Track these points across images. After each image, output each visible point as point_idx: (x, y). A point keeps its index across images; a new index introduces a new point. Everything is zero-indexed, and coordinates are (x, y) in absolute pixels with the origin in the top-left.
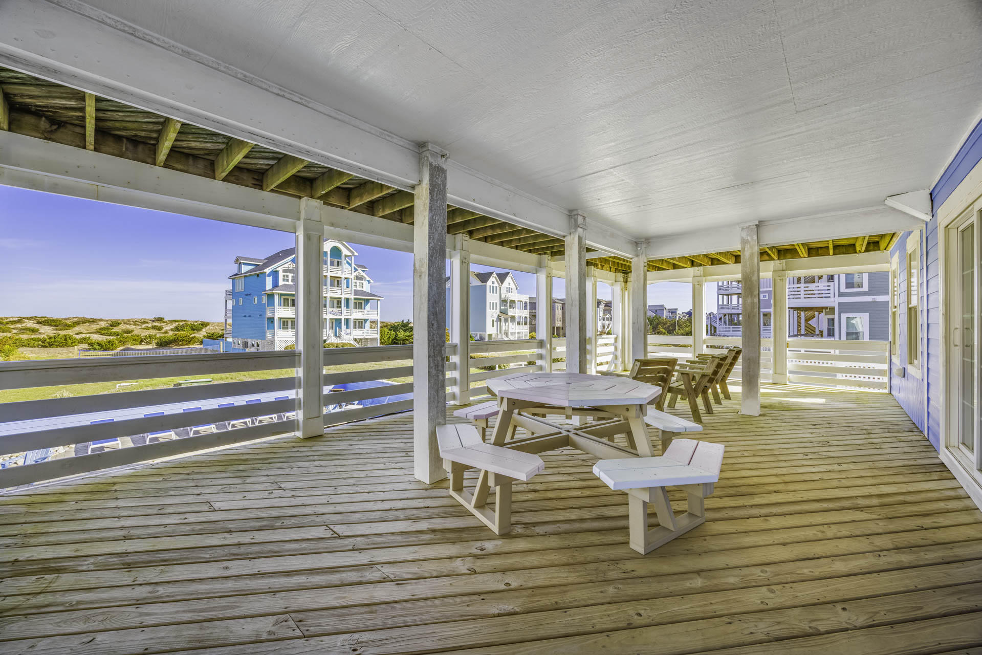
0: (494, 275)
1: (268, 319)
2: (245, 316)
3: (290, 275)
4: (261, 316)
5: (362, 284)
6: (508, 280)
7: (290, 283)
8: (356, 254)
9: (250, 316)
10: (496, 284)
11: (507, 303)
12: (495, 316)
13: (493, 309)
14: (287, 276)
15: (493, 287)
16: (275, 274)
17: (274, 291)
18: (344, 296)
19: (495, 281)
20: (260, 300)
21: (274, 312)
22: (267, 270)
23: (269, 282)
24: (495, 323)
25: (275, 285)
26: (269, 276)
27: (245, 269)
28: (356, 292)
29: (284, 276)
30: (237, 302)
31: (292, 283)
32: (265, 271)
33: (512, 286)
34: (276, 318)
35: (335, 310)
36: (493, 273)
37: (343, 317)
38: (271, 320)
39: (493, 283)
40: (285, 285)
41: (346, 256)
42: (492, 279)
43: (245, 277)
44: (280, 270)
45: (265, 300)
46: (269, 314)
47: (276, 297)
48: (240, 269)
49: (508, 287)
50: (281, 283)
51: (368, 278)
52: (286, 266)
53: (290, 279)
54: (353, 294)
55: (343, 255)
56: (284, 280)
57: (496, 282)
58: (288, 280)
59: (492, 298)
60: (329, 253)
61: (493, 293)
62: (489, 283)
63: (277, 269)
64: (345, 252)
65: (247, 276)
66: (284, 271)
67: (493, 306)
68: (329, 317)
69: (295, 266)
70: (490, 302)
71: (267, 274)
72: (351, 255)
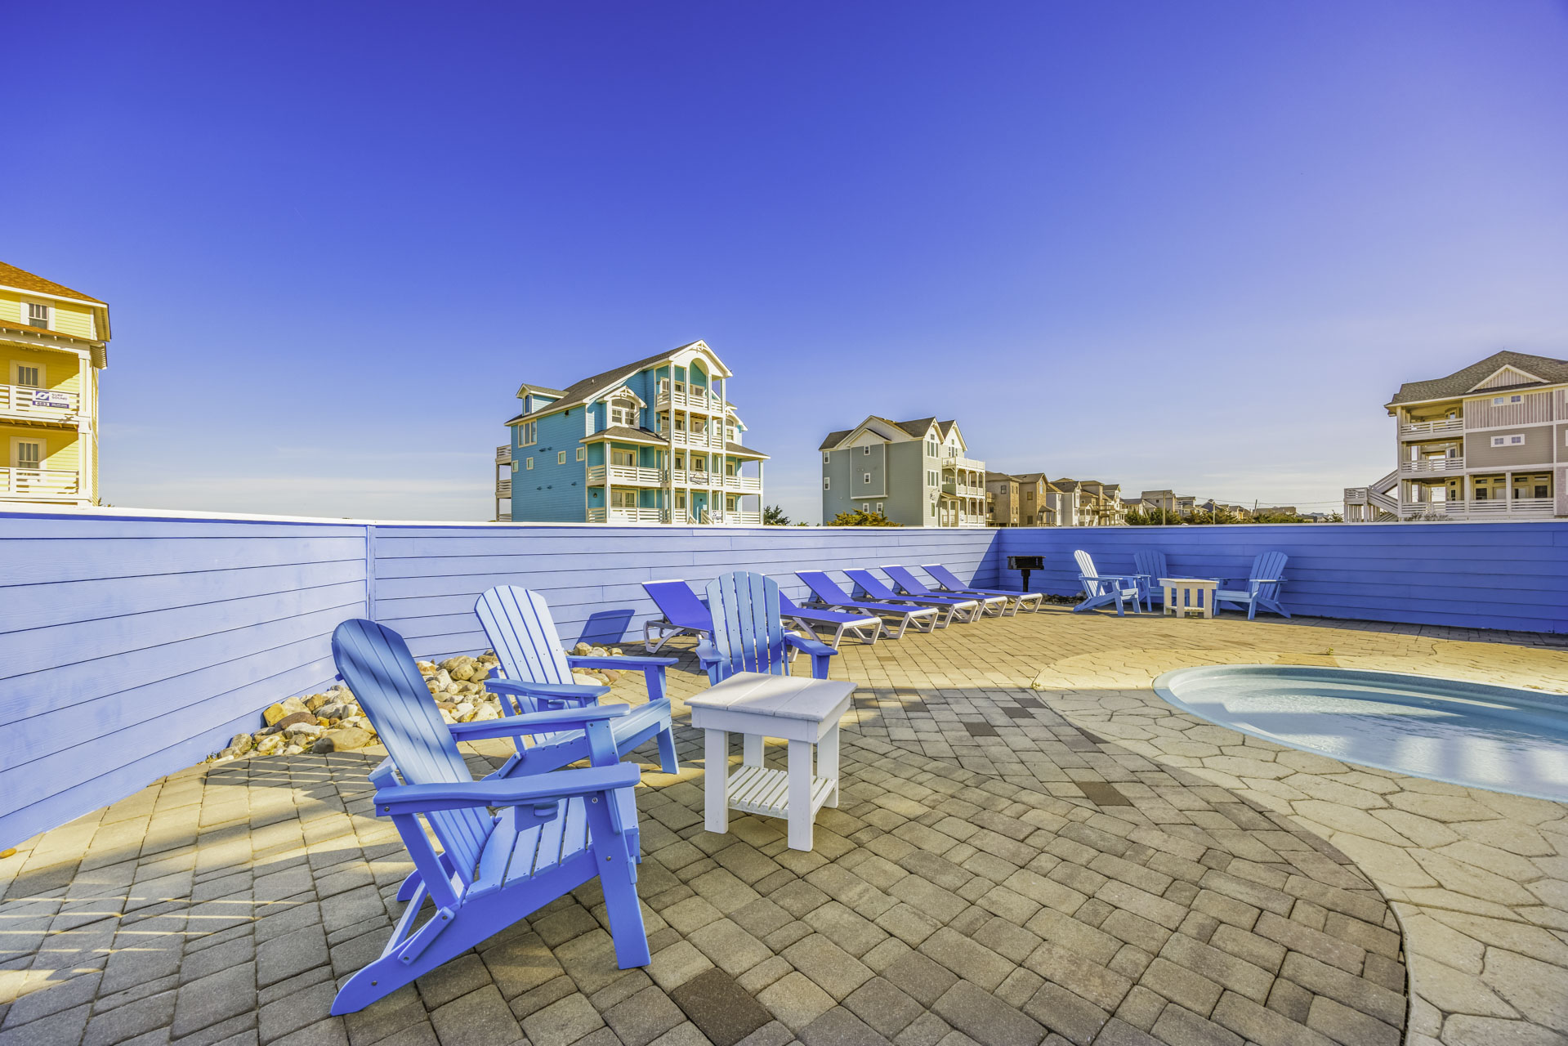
0: (935, 423)
1: (590, 488)
2: (539, 489)
3: (624, 410)
4: (574, 484)
5: (732, 431)
6: (952, 434)
7: (624, 425)
8: (730, 374)
9: (550, 488)
10: (937, 441)
11: (953, 474)
12: (937, 495)
13: (933, 484)
14: (620, 413)
15: (933, 444)
16: (600, 406)
17: (606, 436)
18: (711, 450)
19: (935, 433)
20: (571, 457)
21: (603, 474)
22: (588, 401)
23: (590, 419)
24: (936, 509)
25: (601, 428)
26: (590, 411)
27: (537, 405)
28: (730, 446)
29: (614, 412)
30: (522, 465)
31: (627, 426)
32: (585, 401)
33: (957, 445)
34: (608, 485)
35: (698, 474)
36: (933, 418)
37: (710, 488)
38: (598, 491)
39: (932, 437)
40: (616, 427)
41: (715, 378)
42: (931, 431)
43: (539, 418)
44: (609, 399)
45: (583, 455)
46: (591, 479)
47: (608, 447)
48: (527, 407)
49: (951, 446)
50: (610, 424)
51: (741, 423)
52: (617, 393)
53: (624, 417)
54: (724, 448)
55: (710, 376)
56: (613, 419)
57: (936, 437)
58: (619, 420)
59: (932, 465)
60: (688, 370)
61: (933, 455)
62: (927, 438)
63: (605, 399)
64: (713, 371)
65: (541, 417)
66: (615, 403)
67: (931, 475)
68: (689, 486)
69: (632, 394)
70: (929, 472)
71: (587, 406)
72: (721, 375)
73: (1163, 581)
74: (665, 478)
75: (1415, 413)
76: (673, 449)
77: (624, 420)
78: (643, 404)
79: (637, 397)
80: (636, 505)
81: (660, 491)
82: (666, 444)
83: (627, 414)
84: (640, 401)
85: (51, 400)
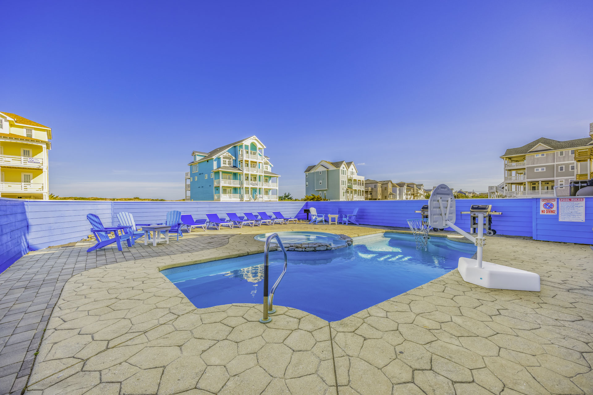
0: (344, 163)
1: (215, 187)
2: (199, 187)
3: (227, 160)
4: (210, 186)
5: (267, 167)
6: (352, 166)
8: (265, 147)
9: (202, 187)
10: (345, 169)
11: (352, 181)
12: (345, 189)
13: (344, 185)
14: (226, 161)
15: (344, 170)
16: (218, 159)
17: (220, 170)
18: (258, 174)
19: (344, 166)
20: (209, 176)
21: (219, 183)
22: (214, 157)
23: (215, 163)
24: (345, 194)
25: (219, 167)
26: (215, 161)
27: (198, 158)
28: (265, 172)
29: (224, 161)
30: (194, 179)
31: (228, 166)
32: (213, 157)
33: (354, 170)
34: (221, 186)
35: (254, 182)
36: (342, 162)
37: (258, 187)
38: (217, 188)
39: (344, 168)
40: (224, 166)
41: (259, 148)
42: (343, 166)
43: (199, 163)
44: (221, 156)
45: (213, 176)
46: (215, 184)
47: (221, 173)
48: (195, 159)
49: (352, 171)
50: (222, 165)
51: (270, 164)
52: (225, 154)
54: (263, 173)
55: (258, 148)
56: (224, 163)
57: (345, 168)
58: (225, 164)
59: (343, 178)
60: (250, 146)
61: (344, 174)
62: (341, 168)
63: (220, 156)
64: (259, 146)
65: (200, 163)
66: (224, 158)
68: (250, 186)
69: (230, 155)
70: (342, 181)
71: (214, 159)
72: (262, 148)
73: (329, 215)
74: (242, 184)
75: (512, 159)
76: (244, 173)
77: (227, 164)
78: (234, 158)
79: (232, 156)
80: (232, 193)
81: (240, 188)
82: (242, 172)
83: (228, 161)
84: (233, 157)
85: (34, 161)
